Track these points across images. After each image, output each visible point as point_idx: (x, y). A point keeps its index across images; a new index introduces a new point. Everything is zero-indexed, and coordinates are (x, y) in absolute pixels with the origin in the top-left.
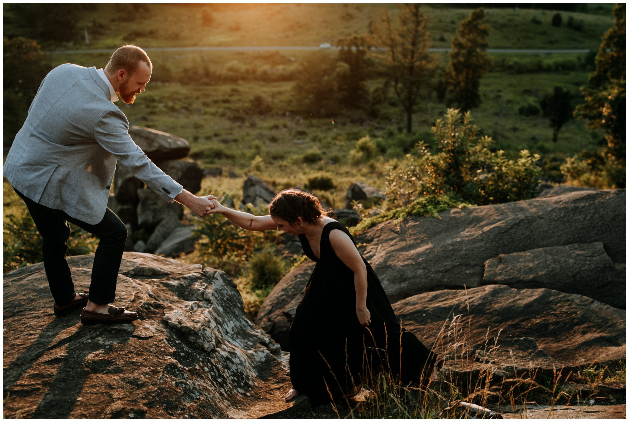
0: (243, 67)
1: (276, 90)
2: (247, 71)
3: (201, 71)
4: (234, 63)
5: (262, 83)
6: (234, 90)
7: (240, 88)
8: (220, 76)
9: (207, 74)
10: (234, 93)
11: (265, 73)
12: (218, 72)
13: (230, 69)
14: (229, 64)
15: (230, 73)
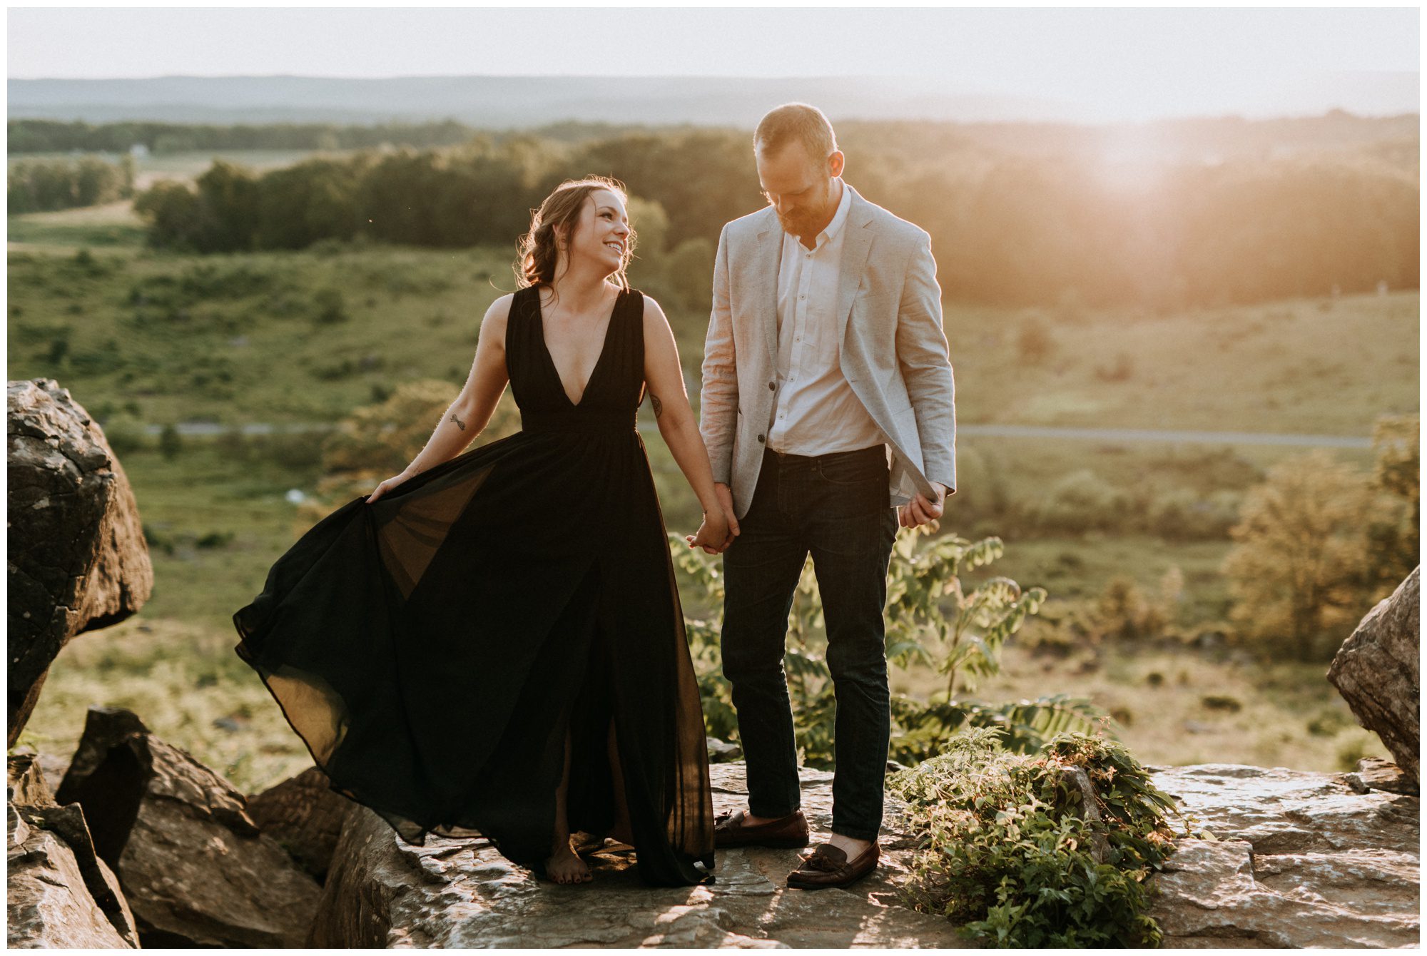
0: (1107, 494)
1: (1198, 565)
2: (1120, 505)
3: (981, 497)
4: (1083, 480)
5: (1159, 543)
6: (1070, 562)
7: (1086, 554)
8: (1034, 515)
9: (1000, 508)
10: (1066, 568)
11: (1173, 512)
12: (1029, 506)
13: (1069, 497)
14: (1069, 482)
15: (1066, 509)
